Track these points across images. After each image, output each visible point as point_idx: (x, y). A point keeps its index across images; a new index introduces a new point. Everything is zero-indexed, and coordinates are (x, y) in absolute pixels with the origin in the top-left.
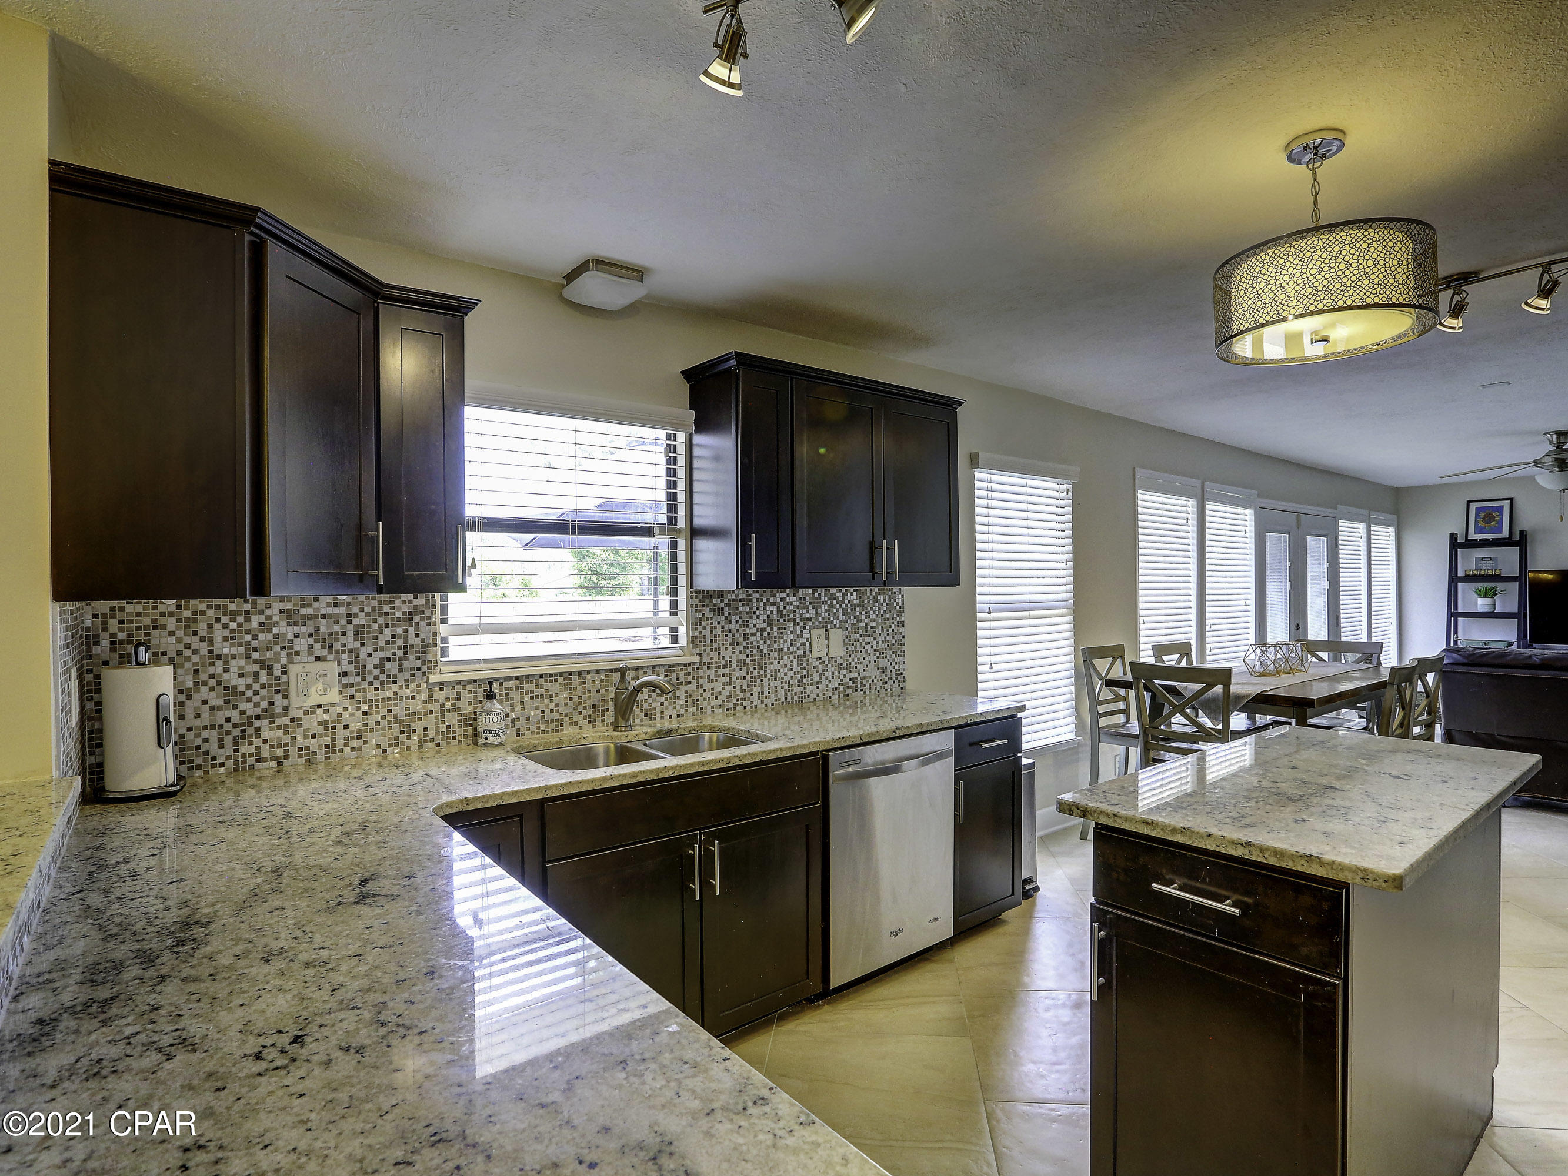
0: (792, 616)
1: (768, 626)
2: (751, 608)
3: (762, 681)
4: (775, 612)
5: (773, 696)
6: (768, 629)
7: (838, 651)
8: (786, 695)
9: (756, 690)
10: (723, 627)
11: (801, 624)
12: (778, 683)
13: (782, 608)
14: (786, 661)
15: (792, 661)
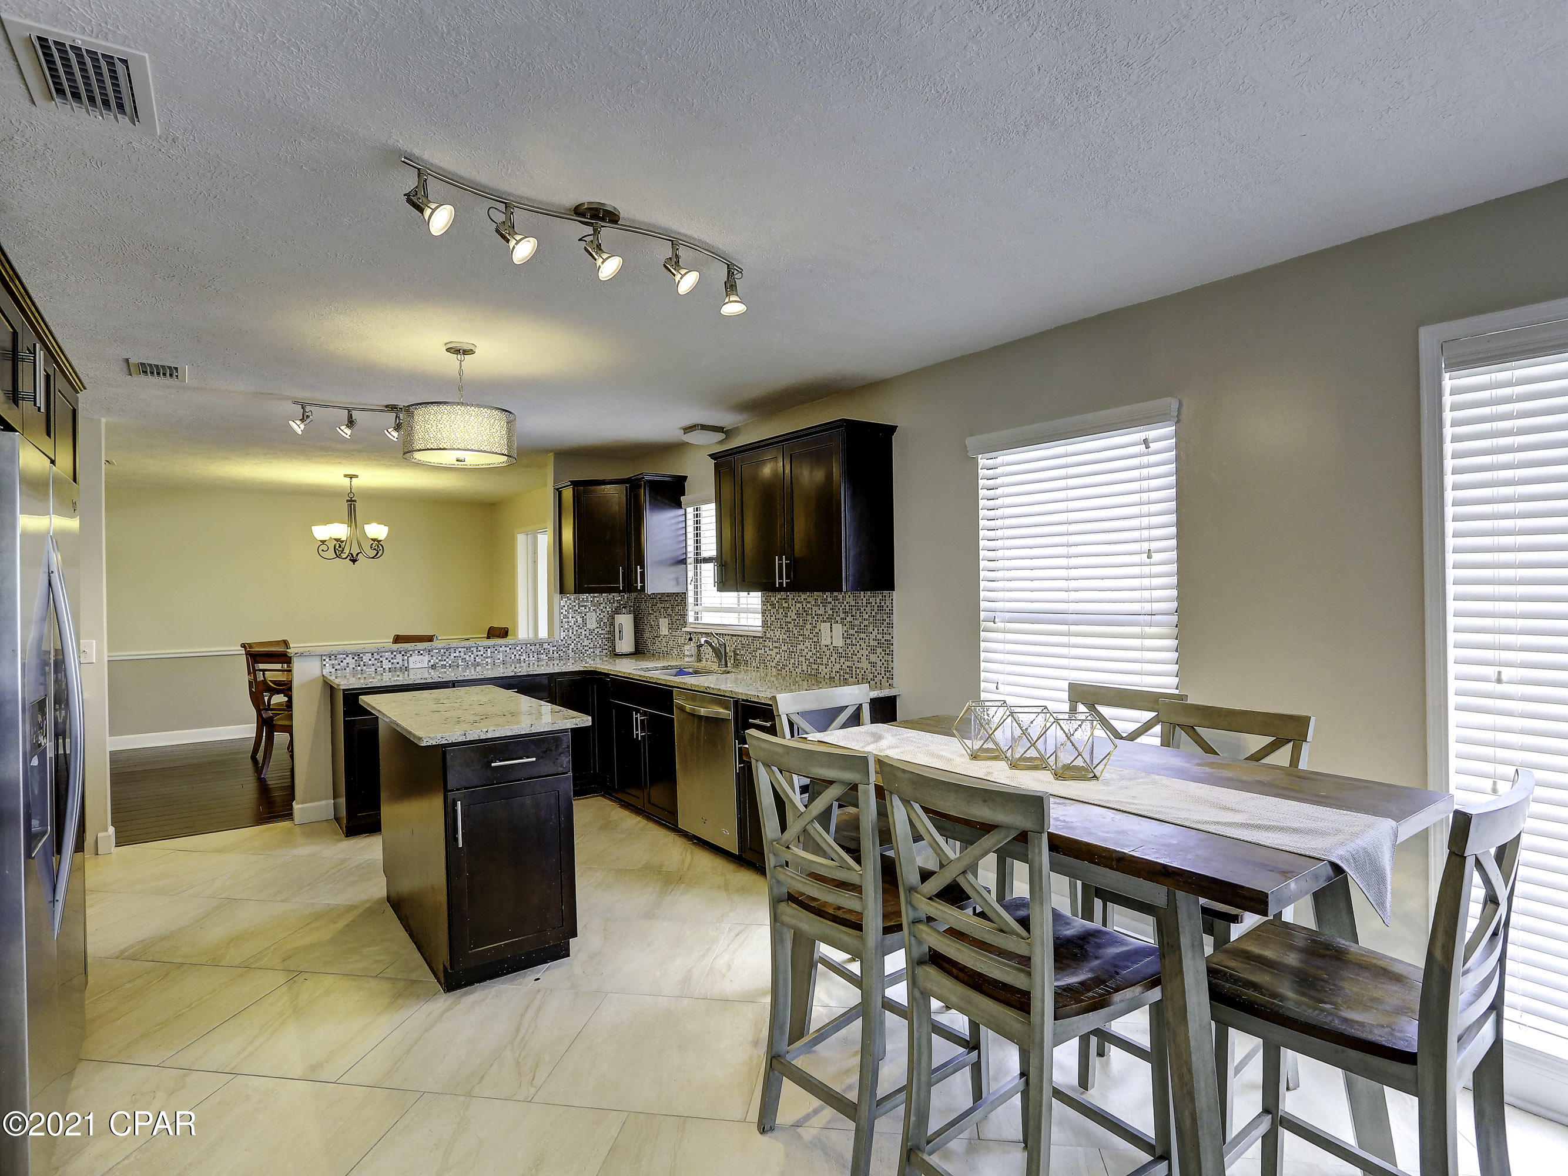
0: (810, 612)
1: (797, 617)
2: (789, 605)
3: (795, 655)
4: (801, 608)
5: (800, 667)
6: (797, 620)
7: (839, 642)
8: (807, 668)
9: (792, 661)
10: (775, 616)
11: (816, 617)
12: (803, 659)
13: (804, 606)
14: (807, 644)
15: (811, 645)
